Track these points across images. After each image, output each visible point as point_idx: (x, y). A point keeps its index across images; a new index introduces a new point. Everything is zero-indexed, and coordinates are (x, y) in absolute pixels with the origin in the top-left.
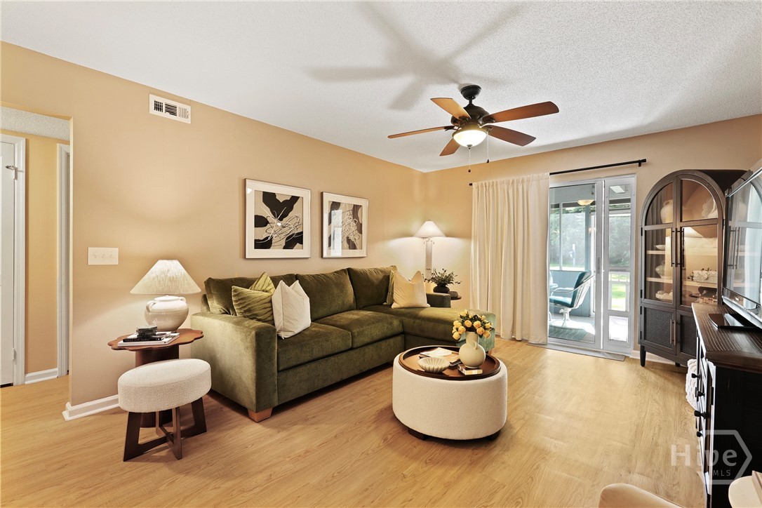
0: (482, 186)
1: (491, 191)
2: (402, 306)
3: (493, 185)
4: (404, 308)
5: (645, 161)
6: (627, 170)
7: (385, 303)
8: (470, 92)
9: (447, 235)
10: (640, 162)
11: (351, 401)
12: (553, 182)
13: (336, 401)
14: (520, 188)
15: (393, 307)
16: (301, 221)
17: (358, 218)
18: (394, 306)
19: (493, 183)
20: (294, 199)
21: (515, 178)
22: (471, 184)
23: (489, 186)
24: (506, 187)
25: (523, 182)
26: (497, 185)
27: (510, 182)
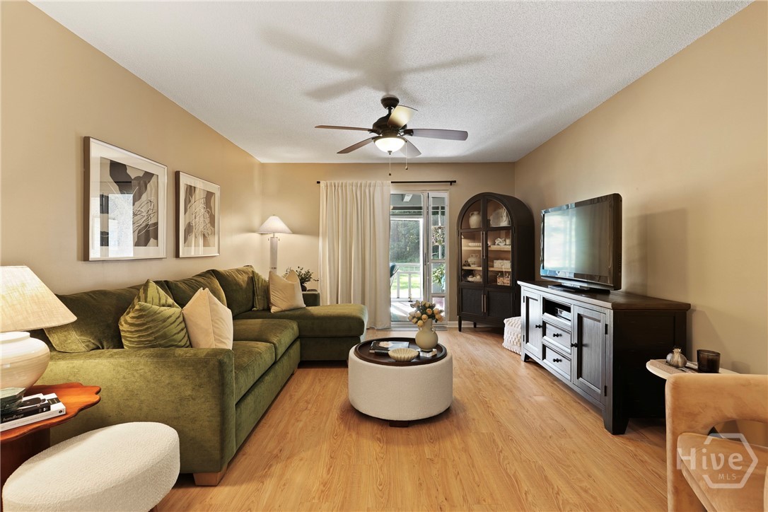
0: (331, 185)
1: (340, 191)
2: (284, 309)
3: (342, 186)
4: (287, 311)
5: (455, 182)
6: (443, 187)
7: (255, 309)
8: (390, 103)
9: (294, 232)
10: (452, 182)
11: (298, 421)
12: (394, 190)
13: (282, 426)
14: (367, 191)
15: (272, 311)
16: (156, 208)
17: (211, 208)
18: (273, 309)
19: (342, 184)
20: (148, 176)
21: (364, 182)
22: (318, 182)
23: (338, 186)
24: (354, 188)
25: (370, 186)
26: (346, 186)
27: (359, 185)
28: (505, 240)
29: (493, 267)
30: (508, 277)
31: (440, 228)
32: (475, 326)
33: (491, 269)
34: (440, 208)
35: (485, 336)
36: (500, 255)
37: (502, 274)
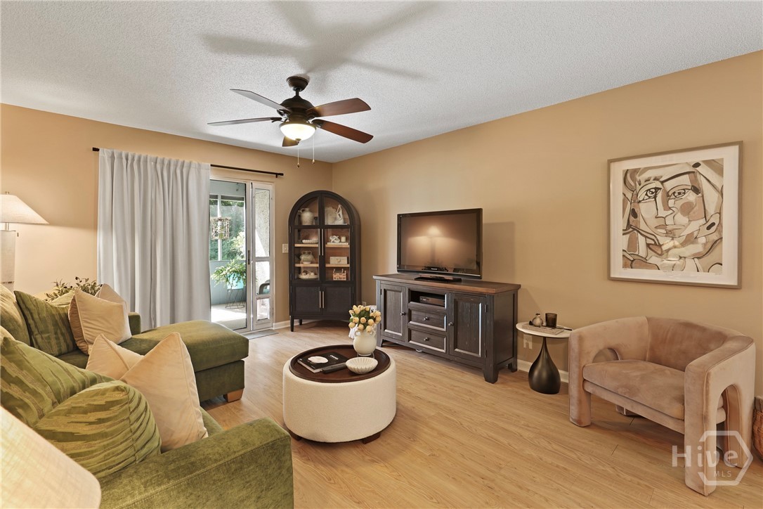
0: (120, 157)
1: (136, 167)
3: (138, 160)
5: (282, 174)
6: (268, 178)
8: (298, 83)
10: (277, 175)
12: (215, 176)
19: (139, 158)
21: (173, 159)
23: (133, 159)
24: (159, 166)
25: (182, 166)
26: (146, 161)
27: (166, 162)
28: (340, 238)
29: (329, 263)
30: (344, 272)
31: (220, 220)
32: (301, 324)
33: (327, 265)
34: (219, 197)
35: (321, 332)
36: (337, 252)
37: (339, 269)
